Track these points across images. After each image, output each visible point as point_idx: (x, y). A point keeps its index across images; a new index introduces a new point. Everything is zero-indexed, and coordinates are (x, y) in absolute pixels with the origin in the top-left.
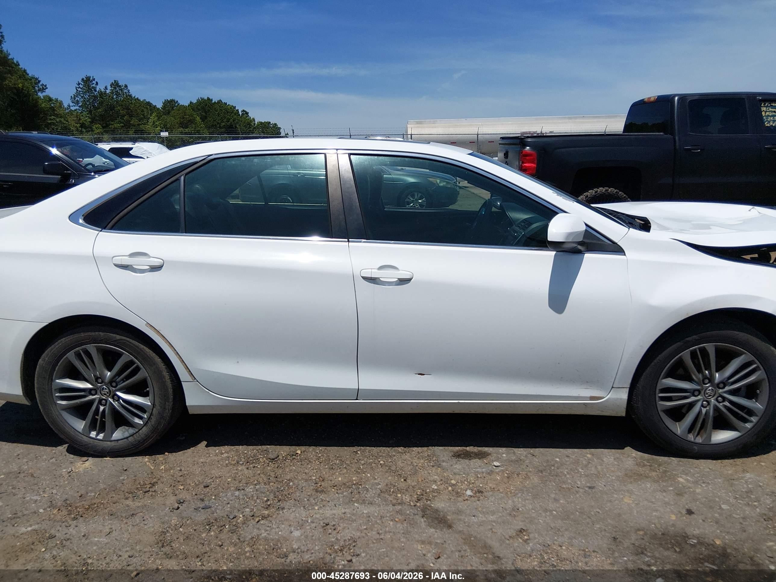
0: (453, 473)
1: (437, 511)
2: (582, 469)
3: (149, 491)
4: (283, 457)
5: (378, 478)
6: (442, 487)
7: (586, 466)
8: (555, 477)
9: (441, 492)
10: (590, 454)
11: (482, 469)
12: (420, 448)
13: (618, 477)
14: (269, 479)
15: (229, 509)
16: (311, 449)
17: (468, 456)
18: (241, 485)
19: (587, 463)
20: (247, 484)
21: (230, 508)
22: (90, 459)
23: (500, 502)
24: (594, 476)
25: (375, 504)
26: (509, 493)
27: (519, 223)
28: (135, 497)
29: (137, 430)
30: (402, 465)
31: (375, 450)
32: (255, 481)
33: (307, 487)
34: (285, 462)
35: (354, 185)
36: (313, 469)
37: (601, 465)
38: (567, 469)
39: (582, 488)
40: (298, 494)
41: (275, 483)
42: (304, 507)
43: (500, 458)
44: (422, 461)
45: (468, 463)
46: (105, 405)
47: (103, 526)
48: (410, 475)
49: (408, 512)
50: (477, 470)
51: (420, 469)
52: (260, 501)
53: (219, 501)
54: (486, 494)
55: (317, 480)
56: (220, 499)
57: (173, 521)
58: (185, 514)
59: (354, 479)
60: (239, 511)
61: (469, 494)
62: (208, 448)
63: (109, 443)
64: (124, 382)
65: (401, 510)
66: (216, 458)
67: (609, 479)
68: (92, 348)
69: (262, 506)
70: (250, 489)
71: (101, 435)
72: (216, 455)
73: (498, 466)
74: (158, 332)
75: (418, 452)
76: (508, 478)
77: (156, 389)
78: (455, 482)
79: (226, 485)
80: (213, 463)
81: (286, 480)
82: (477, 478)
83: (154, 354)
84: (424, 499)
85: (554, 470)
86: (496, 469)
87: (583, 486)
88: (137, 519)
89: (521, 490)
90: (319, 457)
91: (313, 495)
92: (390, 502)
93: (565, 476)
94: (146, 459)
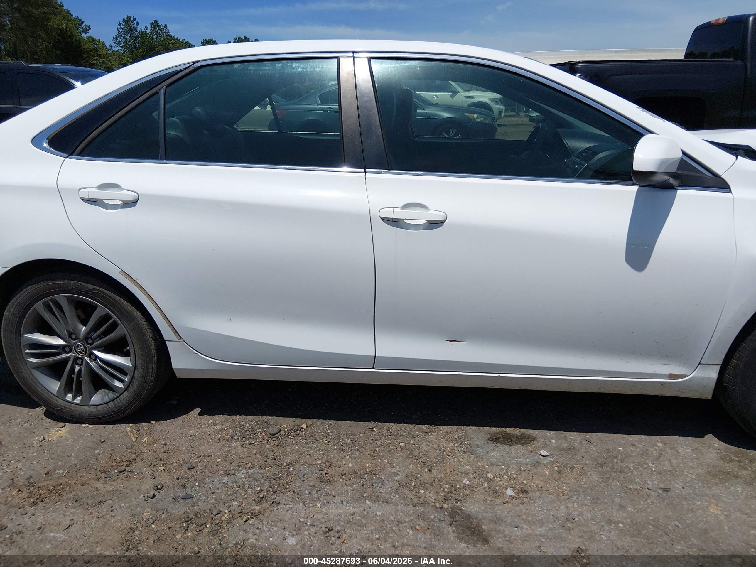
0: (489, 464)
1: (469, 517)
2: (653, 464)
3: (125, 470)
4: (285, 432)
5: (397, 465)
6: (476, 482)
7: (658, 459)
8: (619, 473)
9: (475, 489)
10: (661, 442)
11: (526, 458)
12: (448, 427)
13: (699, 475)
14: (266, 461)
15: (213, 501)
16: (319, 422)
17: (508, 440)
18: (232, 468)
19: (658, 455)
20: (239, 466)
21: (216, 499)
22: (68, 425)
23: (549, 507)
24: (669, 473)
25: (392, 503)
26: (561, 495)
27: (580, 153)
28: (108, 478)
29: (118, 395)
30: (426, 449)
31: (394, 427)
32: (248, 463)
33: (310, 475)
34: (287, 439)
35: (374, 98)
36: (319, 450)
37: (676, 458)
38: (634, 462)
39: (653, 491)
40: (298, 484)
41: (272, 467)
42: (304, 502)
43: (549, 445)
44: (451, 445)
45: (508, 450)
46: (81, 365)
47: (64, 515)
48: (436, 463)
49: (432, 517)
50: (519, 460)
51: (449, 456)
52: (252, 492)
53: (204, 489)
54: (531, 494)
55: (322, 464)
56: (205, 486)
57: (145, 514)
58: (159, 506)
59: (367, 465)
60: (225, 504)
61: (510, 494)
62: (201, 416)
63: (87, 408)
64: (101, 338)
65: (423, 513)
66: (208, 430)
67: (688, 479)
68: (61, 298)
69: (253, 498)
70: (241, 475)
71: (78, 398)
72: (209, 426)
73: (546, 456)
74: (135, 282)
75: (447, 432)
76: (559, 472)
77: (136, 349)
78: (492, 477)
79: (215, 466)
80: (204, 437)
81: (285, 464)
82: (519, 472)
83: (133, 308)
84: (453, 498)
85: (617, 463)
86: (543, 460)
87: (656, 487)
88: (104, 508)
89: (577, 491)
90: (328, 433)
91: (316, 486)
92: (410, 500)
93: (632, 472)
94: (129, 428)
